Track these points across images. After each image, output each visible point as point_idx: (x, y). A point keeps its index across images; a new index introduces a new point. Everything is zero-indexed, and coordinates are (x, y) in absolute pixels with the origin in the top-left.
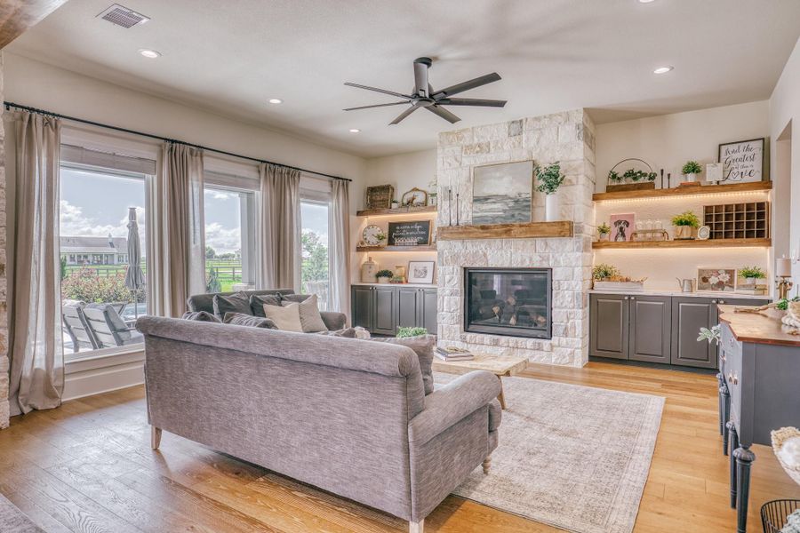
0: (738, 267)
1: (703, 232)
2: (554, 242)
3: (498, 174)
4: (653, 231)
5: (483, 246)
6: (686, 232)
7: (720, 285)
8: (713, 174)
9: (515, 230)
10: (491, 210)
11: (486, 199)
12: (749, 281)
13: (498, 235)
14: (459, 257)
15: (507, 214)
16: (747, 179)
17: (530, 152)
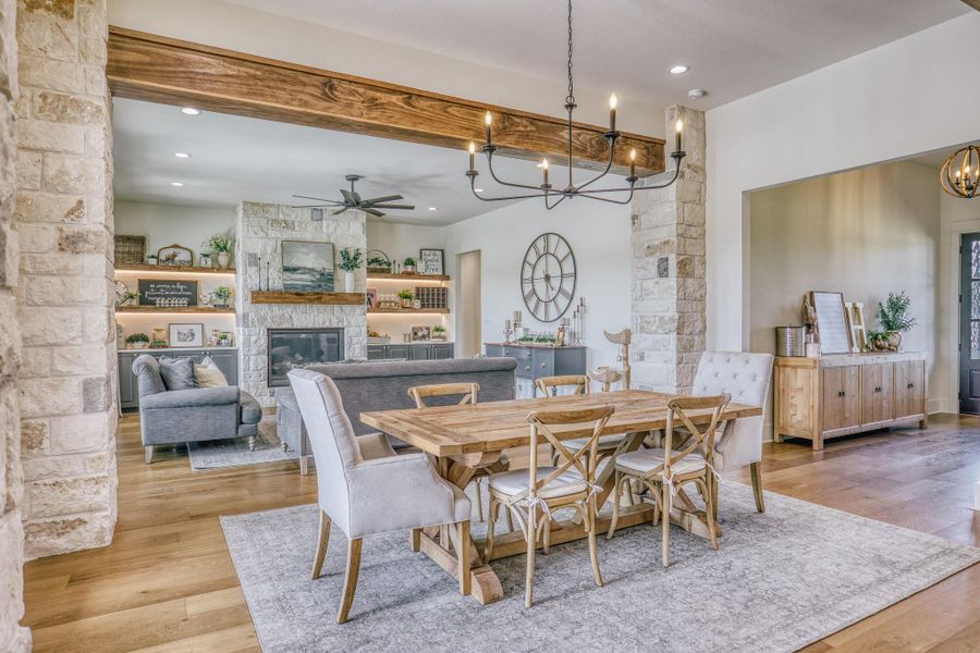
0: (432, 327)
1: (417, 304)
2: (347, 308)
3: (304, 250)
4: (391, 302)
5: (289, 310)
6: (407, 303)
7: (424, 337)
8: (421, 268)
9: (325, 298)
10: (300, 280)
11: (295, 270)
12: (437, 334)
13: (311, 301)
14: (265, 319)
15: (316, 284)
16: (436, 273)
17: (328, 236)
